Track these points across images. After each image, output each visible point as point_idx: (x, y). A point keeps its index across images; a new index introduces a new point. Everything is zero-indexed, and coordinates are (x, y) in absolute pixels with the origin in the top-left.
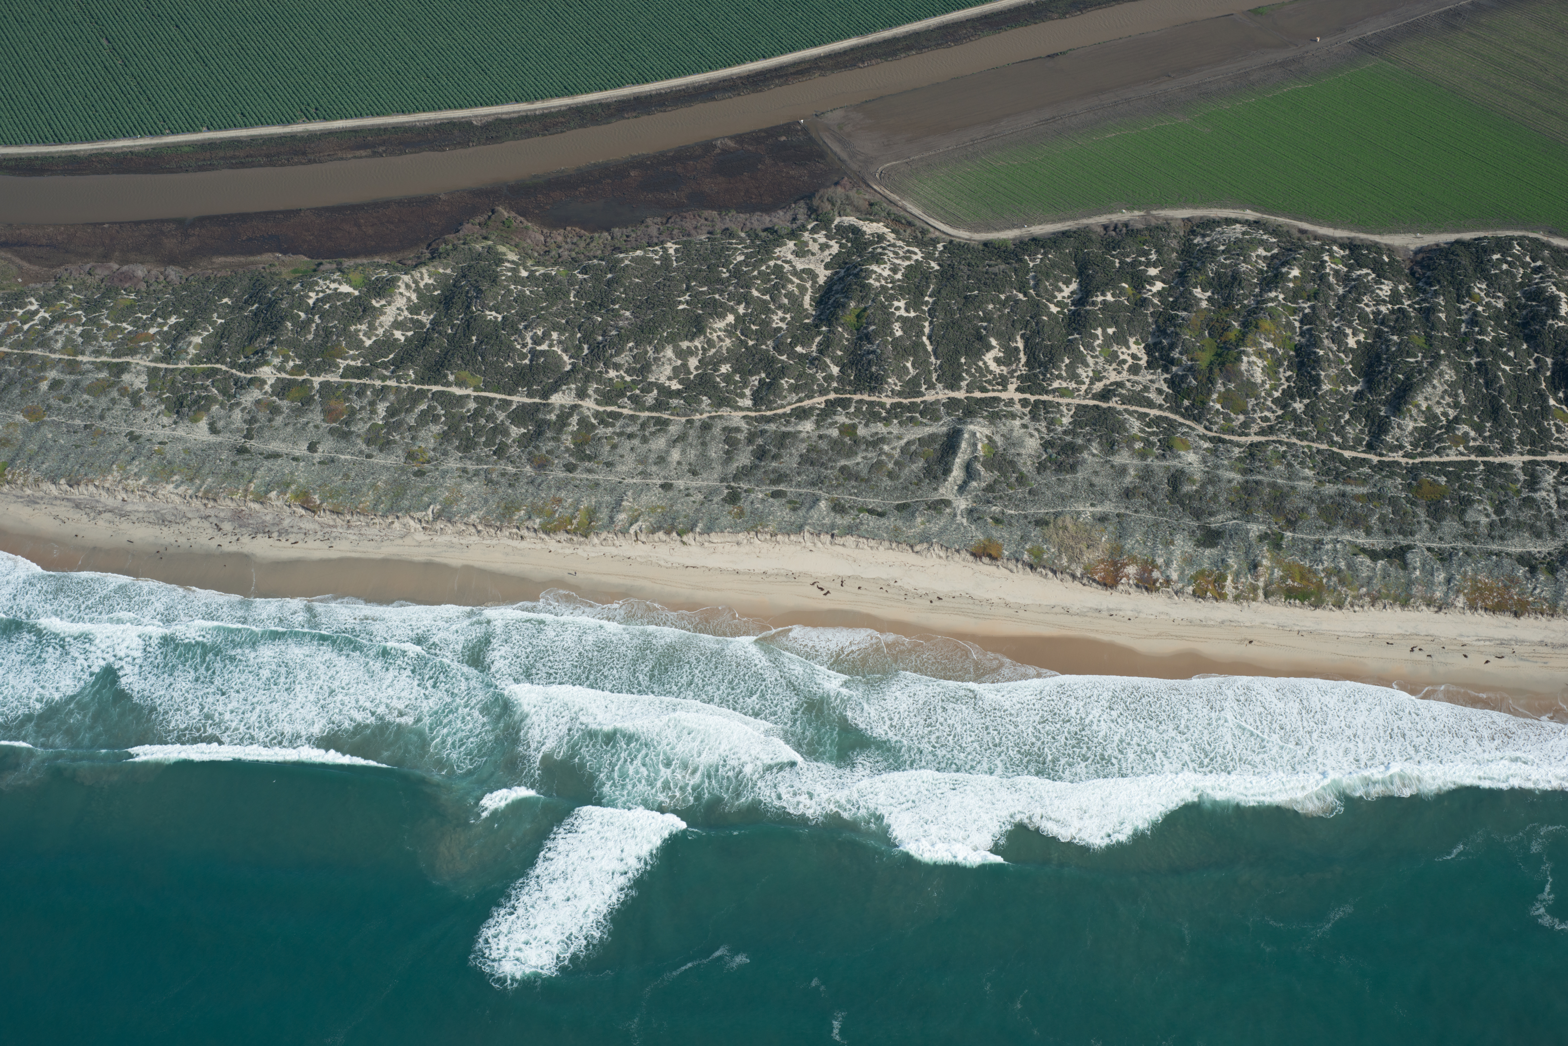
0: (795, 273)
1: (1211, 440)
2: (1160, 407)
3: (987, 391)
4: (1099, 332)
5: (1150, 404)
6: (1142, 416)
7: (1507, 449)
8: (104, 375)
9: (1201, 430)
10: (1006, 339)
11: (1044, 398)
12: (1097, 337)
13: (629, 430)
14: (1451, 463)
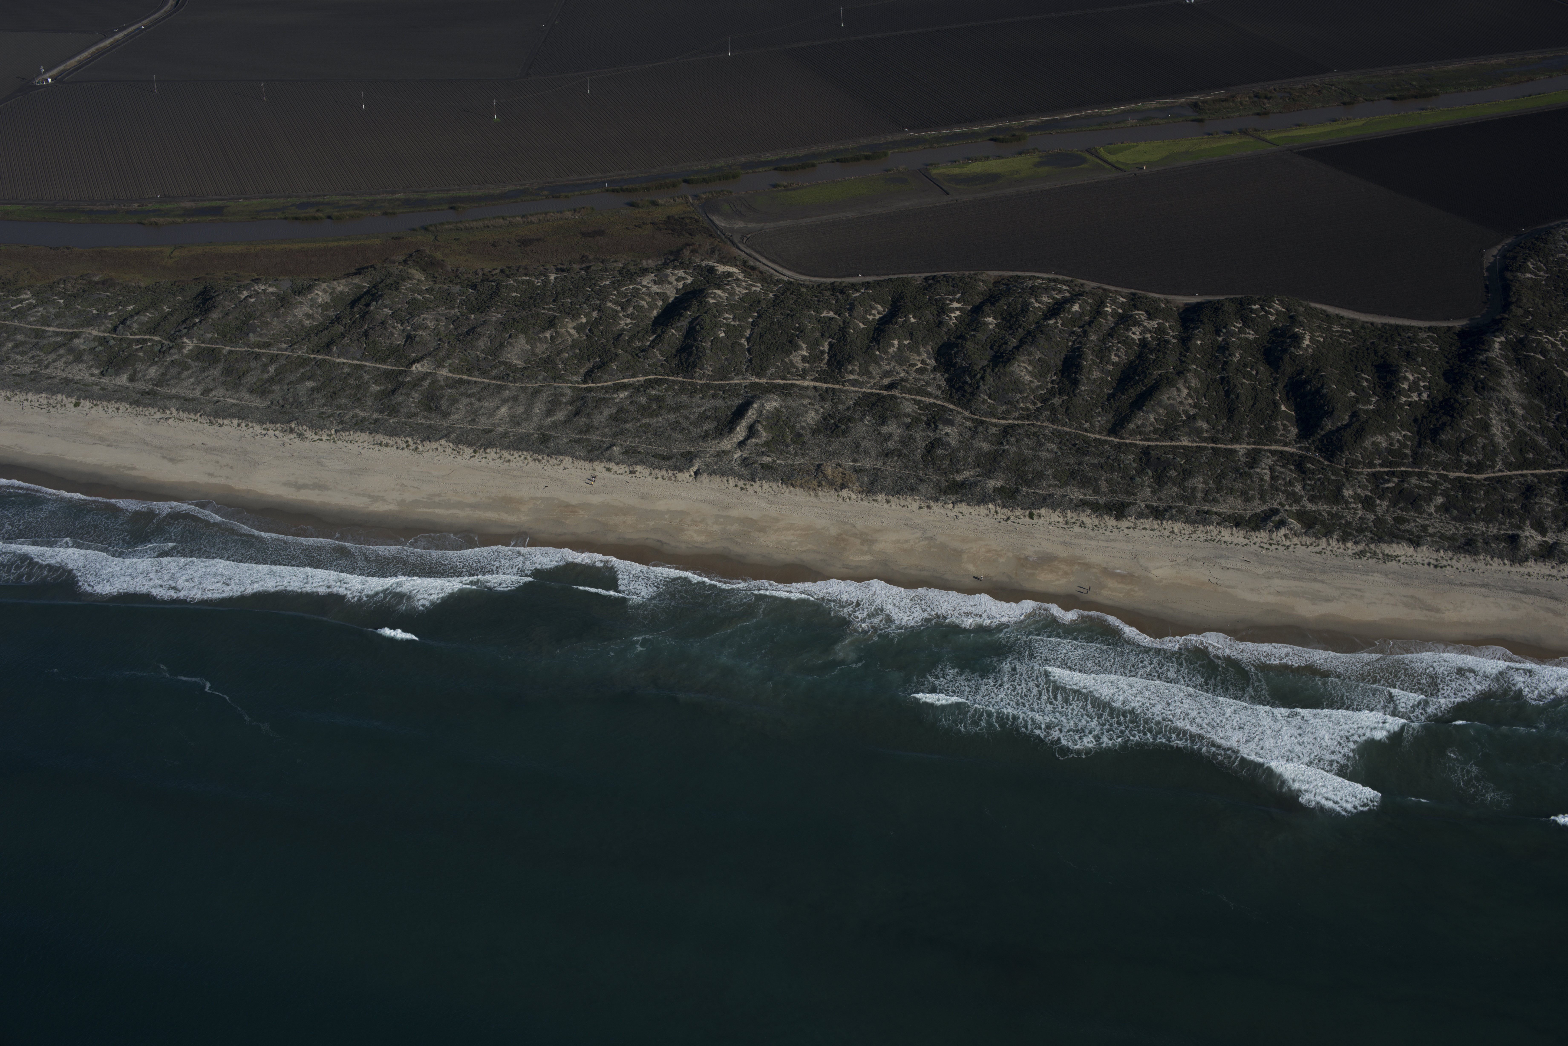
0: (649, 294)
1: (973, 420)
2: (936, 397)
3: (789, 379)
4: (896, 342)
5: (929, 395)
6: (916, 402)
7: (1236, 440)
8: (59, 339)
9: (967, 414)
10: (814, 345)
11: (837, 387)
12: (893, 346)
13: (470, 391)
14: (1183, 447)
